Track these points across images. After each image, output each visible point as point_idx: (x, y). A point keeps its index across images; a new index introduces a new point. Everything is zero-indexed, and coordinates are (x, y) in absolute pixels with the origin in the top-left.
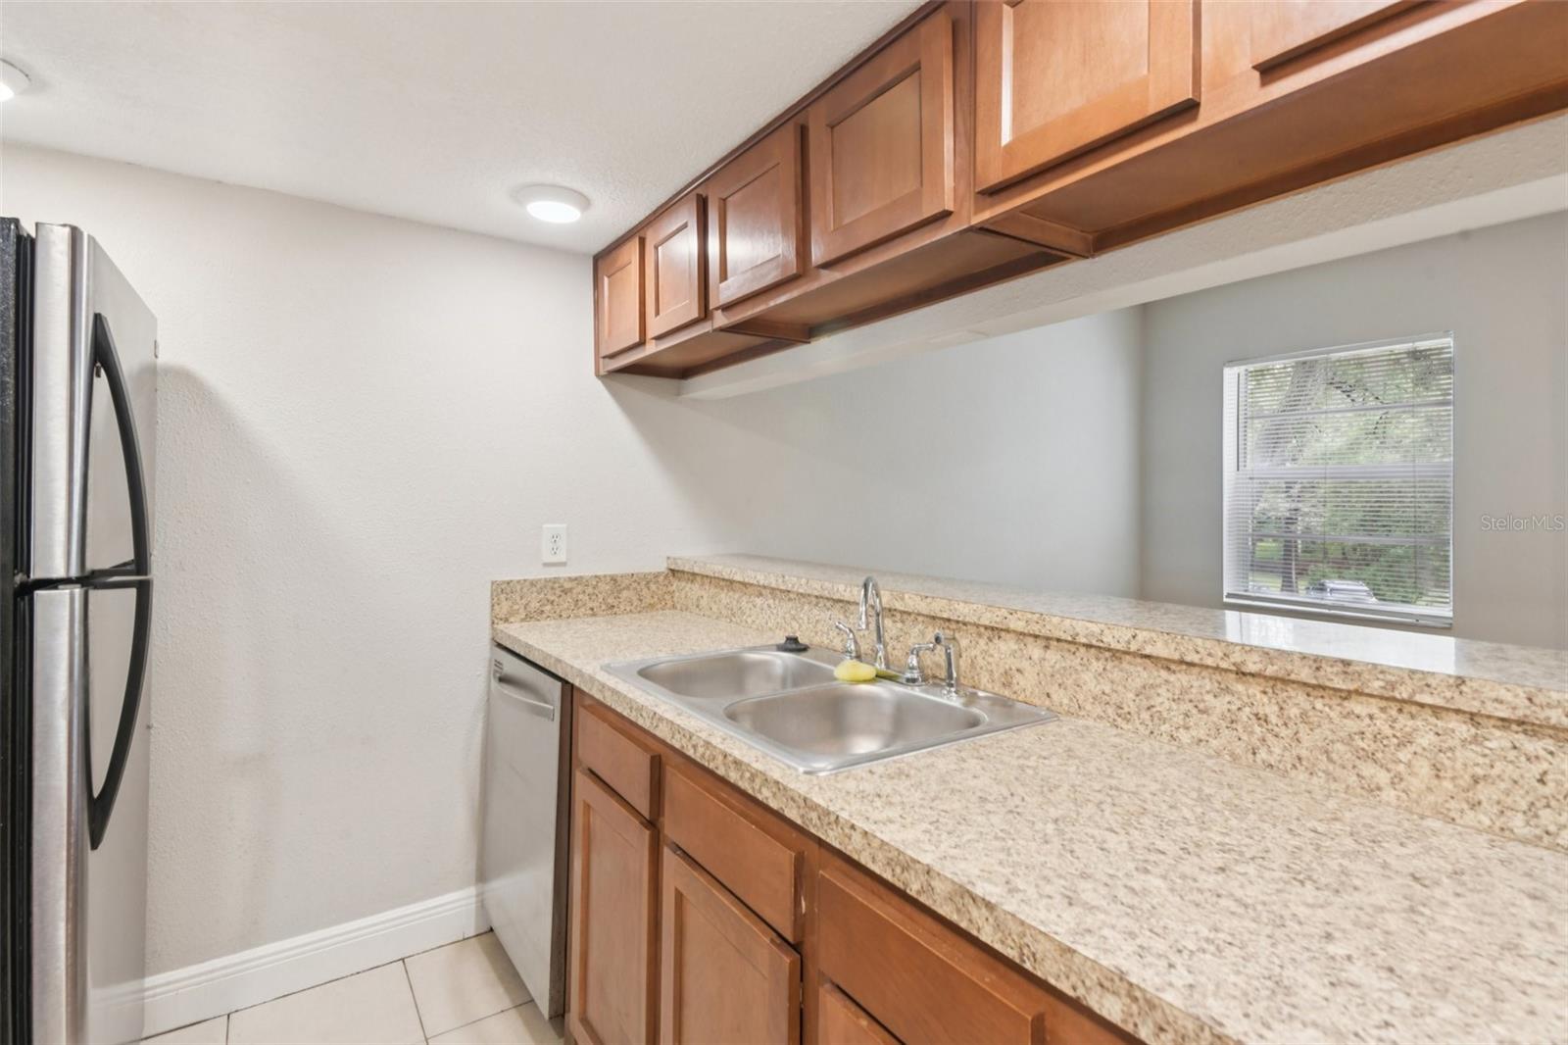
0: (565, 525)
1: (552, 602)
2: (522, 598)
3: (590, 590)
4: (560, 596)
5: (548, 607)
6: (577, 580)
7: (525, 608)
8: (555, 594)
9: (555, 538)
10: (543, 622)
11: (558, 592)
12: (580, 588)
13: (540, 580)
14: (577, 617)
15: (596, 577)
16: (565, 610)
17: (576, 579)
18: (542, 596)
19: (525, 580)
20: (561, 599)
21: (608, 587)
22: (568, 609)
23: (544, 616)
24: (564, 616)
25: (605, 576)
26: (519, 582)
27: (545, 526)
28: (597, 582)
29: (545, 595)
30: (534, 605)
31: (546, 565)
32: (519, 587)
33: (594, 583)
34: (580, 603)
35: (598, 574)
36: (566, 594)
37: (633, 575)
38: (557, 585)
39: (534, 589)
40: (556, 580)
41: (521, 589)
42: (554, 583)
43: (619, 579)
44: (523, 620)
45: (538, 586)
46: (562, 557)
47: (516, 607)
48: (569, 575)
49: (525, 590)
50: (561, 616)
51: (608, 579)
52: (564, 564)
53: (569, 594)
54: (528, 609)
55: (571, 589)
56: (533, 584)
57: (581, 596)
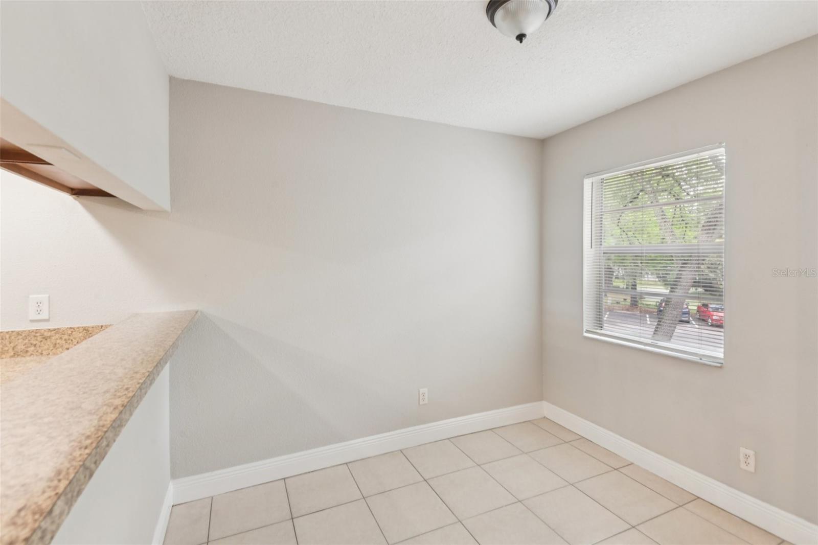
0: (48, 295)
1: (35, 345)
2: (10, 343)
3: (66, 337)
4: (41, 341)
5: (32, 348)
6: (56, 331)
7: (13, 349)
8: (37, 340)
9: (38, 304)
10: (28, 358)
11: (39, 339)
12: (57, 336)
13: (25, 331)
14: (54, 354)
15: (71, 328)
16: (45, 350)
17: (54, 330)
18: (27, 341)
19: (12, 332)
20: (42, 343)
21: (81, 335)
22: (48, 349)
23: (29, 354)
24: (44, 353)
25: (78, 328)
26: (7, 333)
27: (31, 296)
28: (72, 332)
29: (29, 340)
30: (21, 347)
31: (32, 321)
32: (7, 336)
33: (70, 332)
34: (58, 346)
35: (72, 326)
36: (46, 340)
37: (102, 326)
38: (38, 334)
39: (20, 337)
40: (37, 331)
41: (10, 337)
42: (36, 333)
43: (90, 329)
44: (11, 357)
45: (23, 335)
46: (45, 316)
47: (6, 349)
48: (49, 328)
49: (13, 337)
50: (42, 354)
51: (81, 330)
52: (47, 320)
53: (49, 340)
54: (16, 350)
55: (50, 337)
56: (19, 334)
57: (58, 341)
